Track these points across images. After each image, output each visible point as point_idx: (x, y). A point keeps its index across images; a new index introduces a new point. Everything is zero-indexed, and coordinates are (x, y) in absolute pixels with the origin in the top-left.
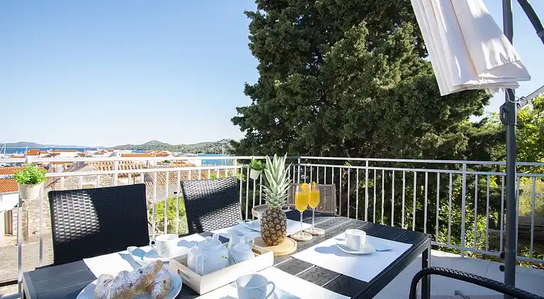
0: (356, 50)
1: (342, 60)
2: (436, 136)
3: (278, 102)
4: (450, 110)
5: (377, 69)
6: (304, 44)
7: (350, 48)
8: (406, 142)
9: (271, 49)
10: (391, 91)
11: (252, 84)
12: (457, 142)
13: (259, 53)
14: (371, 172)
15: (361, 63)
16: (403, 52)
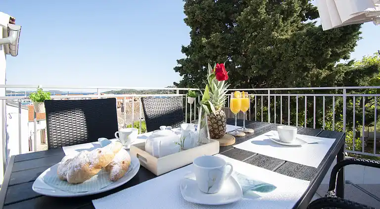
0: (259, 13)
1: (249, 21)
2: (321, 71)
3: (205, 54)
4: (331, 52)
5: (275, 25)
6: (222, 14)
7: (255, 13)
8: (297, 76)
9: (199, 19)
10: (286, 39)
11: (186, 46)
12: (337, 74)
13: (191, 23)
14: (272, 98)
15: (263, 22)
16: (293, 13)
